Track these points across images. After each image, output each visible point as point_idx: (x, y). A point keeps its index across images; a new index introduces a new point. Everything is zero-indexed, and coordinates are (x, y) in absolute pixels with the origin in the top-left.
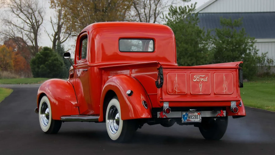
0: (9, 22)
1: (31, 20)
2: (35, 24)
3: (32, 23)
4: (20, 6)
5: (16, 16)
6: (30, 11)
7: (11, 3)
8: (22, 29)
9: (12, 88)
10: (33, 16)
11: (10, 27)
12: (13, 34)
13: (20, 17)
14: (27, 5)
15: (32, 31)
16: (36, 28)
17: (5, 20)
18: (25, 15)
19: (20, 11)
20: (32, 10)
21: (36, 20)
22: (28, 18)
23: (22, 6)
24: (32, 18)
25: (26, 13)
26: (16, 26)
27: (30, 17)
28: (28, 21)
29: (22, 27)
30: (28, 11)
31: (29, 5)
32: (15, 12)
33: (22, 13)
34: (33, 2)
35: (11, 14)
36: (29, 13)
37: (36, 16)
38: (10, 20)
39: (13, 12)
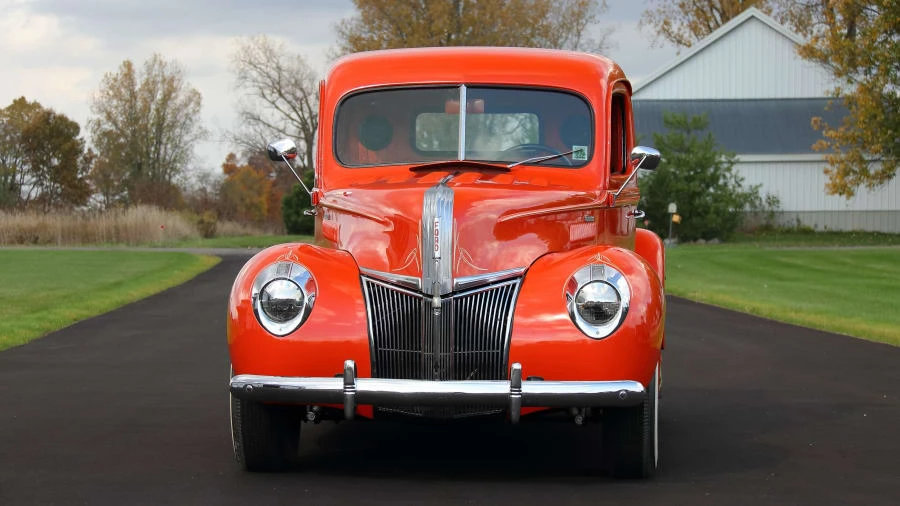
0: (255, 119)
1: (300, 113)
2: (309, 121)
3: (303, 119)
4: (279, 83)
5: (269, 104)
6: (299, 94)
7: (260, 79)
8: (280, 131)
9: (221, 256)
10: (305, 105)
11: (257, 127)
12: (262, 142)
13: (277, 107)
14: (293, 81)
15: (303, 135)
16: (311, 130)
17: (247, 113)
18: (289, 102)
19: (277, 95)
20: (304, 93)
21: (311, 112)
22: (294, 108)
23: (283, 83)
24: (301, 109)
25: (290, 98)
26: (269, 126)
27: (298, 106)
28: (294, 115)
29: (281, 127)
30: (293, 94)
31: (296, 81)
32: (268, 97)
33: (281, 100)
34: (304, 76)
35: (258, 100)
36: (297, 99)
37: (311, 105)
38: (256, 112)
39: (264, 96)
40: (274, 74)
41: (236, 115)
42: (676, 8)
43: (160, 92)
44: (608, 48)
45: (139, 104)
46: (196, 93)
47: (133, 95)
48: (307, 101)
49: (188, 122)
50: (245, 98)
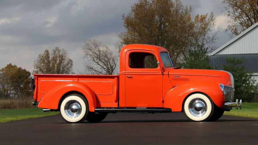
0: (91, 68)
1: (107, 66)
2: (110, 69)
3: (108, 68)
4: (99, 56)
5: (96, 63)
6: (106, 59)
7: (93, 54)
10: (108, 63)
11: (92, 71)
13: (99, 64)
14: (104, 55)
16: (111, 72)
17: (88, 67)
18: (103, 62)
19: (99, 60)
20: (108, 59)
21: (111, 66)
22: (105, 64)
23: (101, 56)
25: (103, 61)
26: (96, 71)
28: (105, 67)
29: (100, 71)
31: (105, 55)
32: (96, 61)
34: (108, 53)
35: (92, 62)
36: (106, 61)
37: (111, 64)
39: (94, 61)
40: (98, 53)
41: (85, 68)
42: (239, 24)
43: (58, 60)
44: (215, 40)
45: (51, 65)
46: (71, 60)
47: (49, 62)
48: (109, 62)
49: (68, 71)
50: (88, 61)
